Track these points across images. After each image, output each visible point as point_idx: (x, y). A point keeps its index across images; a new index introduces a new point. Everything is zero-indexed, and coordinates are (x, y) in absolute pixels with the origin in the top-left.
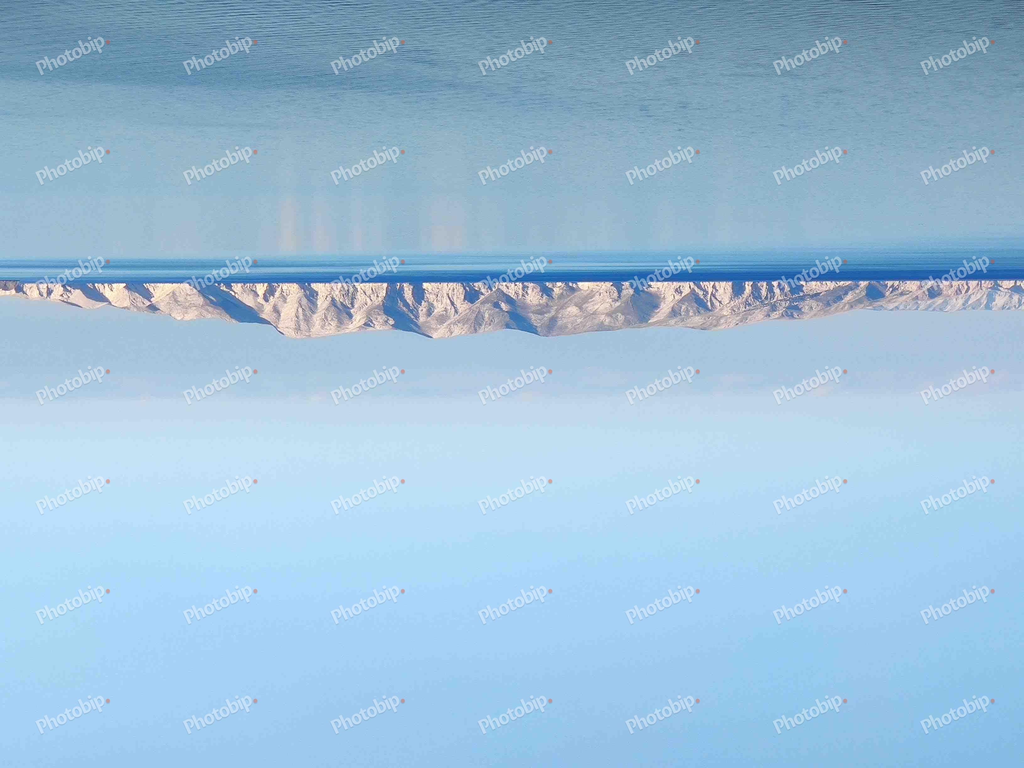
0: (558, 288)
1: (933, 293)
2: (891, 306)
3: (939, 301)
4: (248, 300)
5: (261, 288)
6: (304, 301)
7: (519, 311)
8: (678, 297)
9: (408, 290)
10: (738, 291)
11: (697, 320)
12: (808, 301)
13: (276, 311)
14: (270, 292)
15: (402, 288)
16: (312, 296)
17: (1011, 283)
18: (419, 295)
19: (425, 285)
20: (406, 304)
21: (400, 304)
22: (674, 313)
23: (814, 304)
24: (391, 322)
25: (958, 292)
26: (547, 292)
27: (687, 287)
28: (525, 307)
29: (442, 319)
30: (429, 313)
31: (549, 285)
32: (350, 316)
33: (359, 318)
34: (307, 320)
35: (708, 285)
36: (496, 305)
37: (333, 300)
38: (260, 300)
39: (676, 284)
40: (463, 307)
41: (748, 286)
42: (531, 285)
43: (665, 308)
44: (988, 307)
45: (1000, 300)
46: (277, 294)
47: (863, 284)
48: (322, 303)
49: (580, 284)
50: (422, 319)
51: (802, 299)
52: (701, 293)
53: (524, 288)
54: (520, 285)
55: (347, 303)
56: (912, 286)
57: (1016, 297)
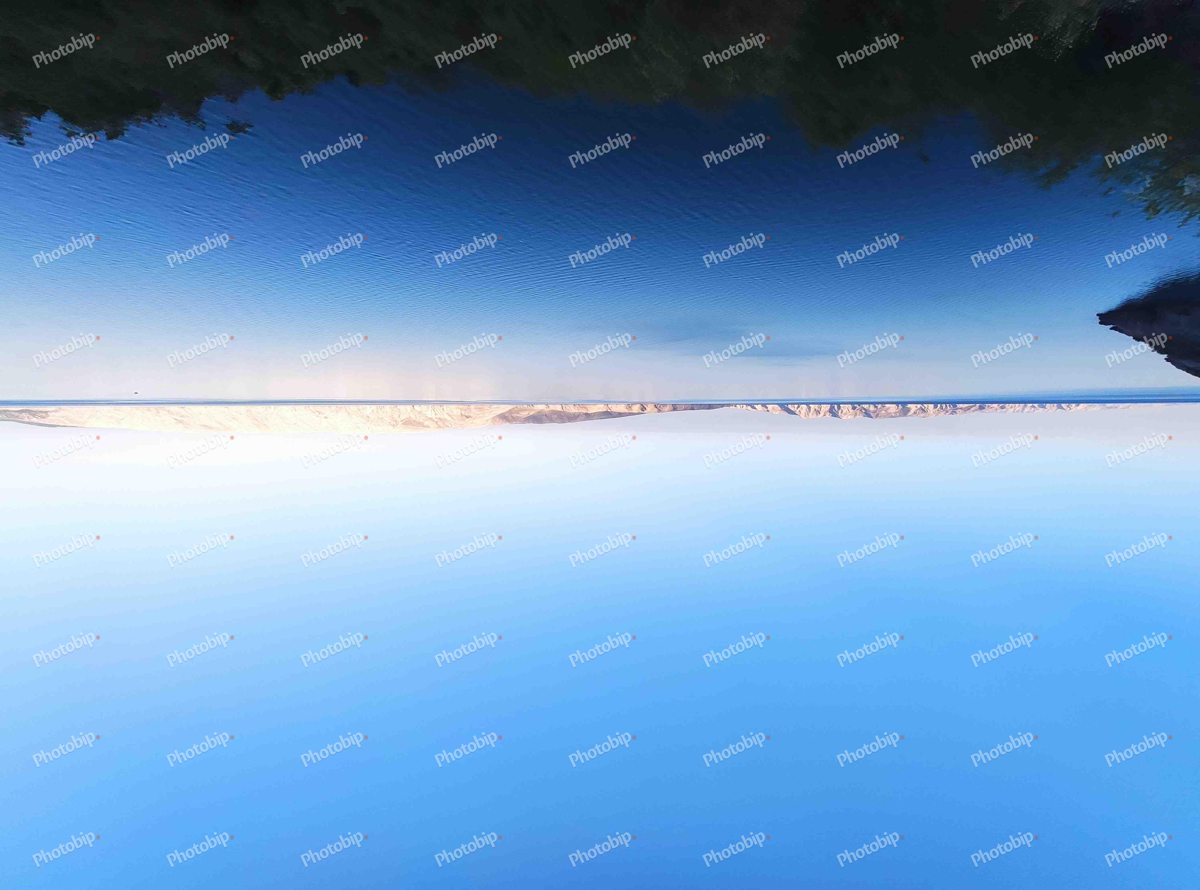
0: (879, 406)
1: (1002, 408)
2: (988, 411)
3: (1004, 410)
4: (792, 409)
5: (796, 406)
6: (807, 409)
7: (868, 412)
8: (916, 409)
9: (836, 406)
10: (935, 407)
11: (923, 415)
12: (959, 410)
13: (800, 412)
14: (799, 407)
15: (834, 406)
16: (809, 408)
17: (1031, 405)
18: (839, 408)
19: (841, 405)
20: (836, 411)
21: (834, 410)
22: (915, 413)
23: (960, 410)
24: (831, 415)
25: (1012, 407)
26: (876, 407)
27: (919, 406)
28: (870, 411)
29: (845, 414)
30: (842, 413)
31: (877, 405)
32: (820, 413)
33: (822, 414)
34: (808, 414)
35: (926, 405)
36: (861, 411)
37: (815, 410)
38: (796, 409)
39: (916, 405)
40: (851, 411)
41: (939, 405)
42: (871, 405)
43: (912, 412)
44: (1022, 412)
45: (1026, 410)
46: (800, 407)
47: (978, 405)
48: (812, 410)
49: (886, 405)
50: (839, 414)
51: (957, 409)
52: (923, 407)
53: (869, 406)
54: (868, 405)
55: (819, 410)
56: (995, 405)
57: (1033, 409)
